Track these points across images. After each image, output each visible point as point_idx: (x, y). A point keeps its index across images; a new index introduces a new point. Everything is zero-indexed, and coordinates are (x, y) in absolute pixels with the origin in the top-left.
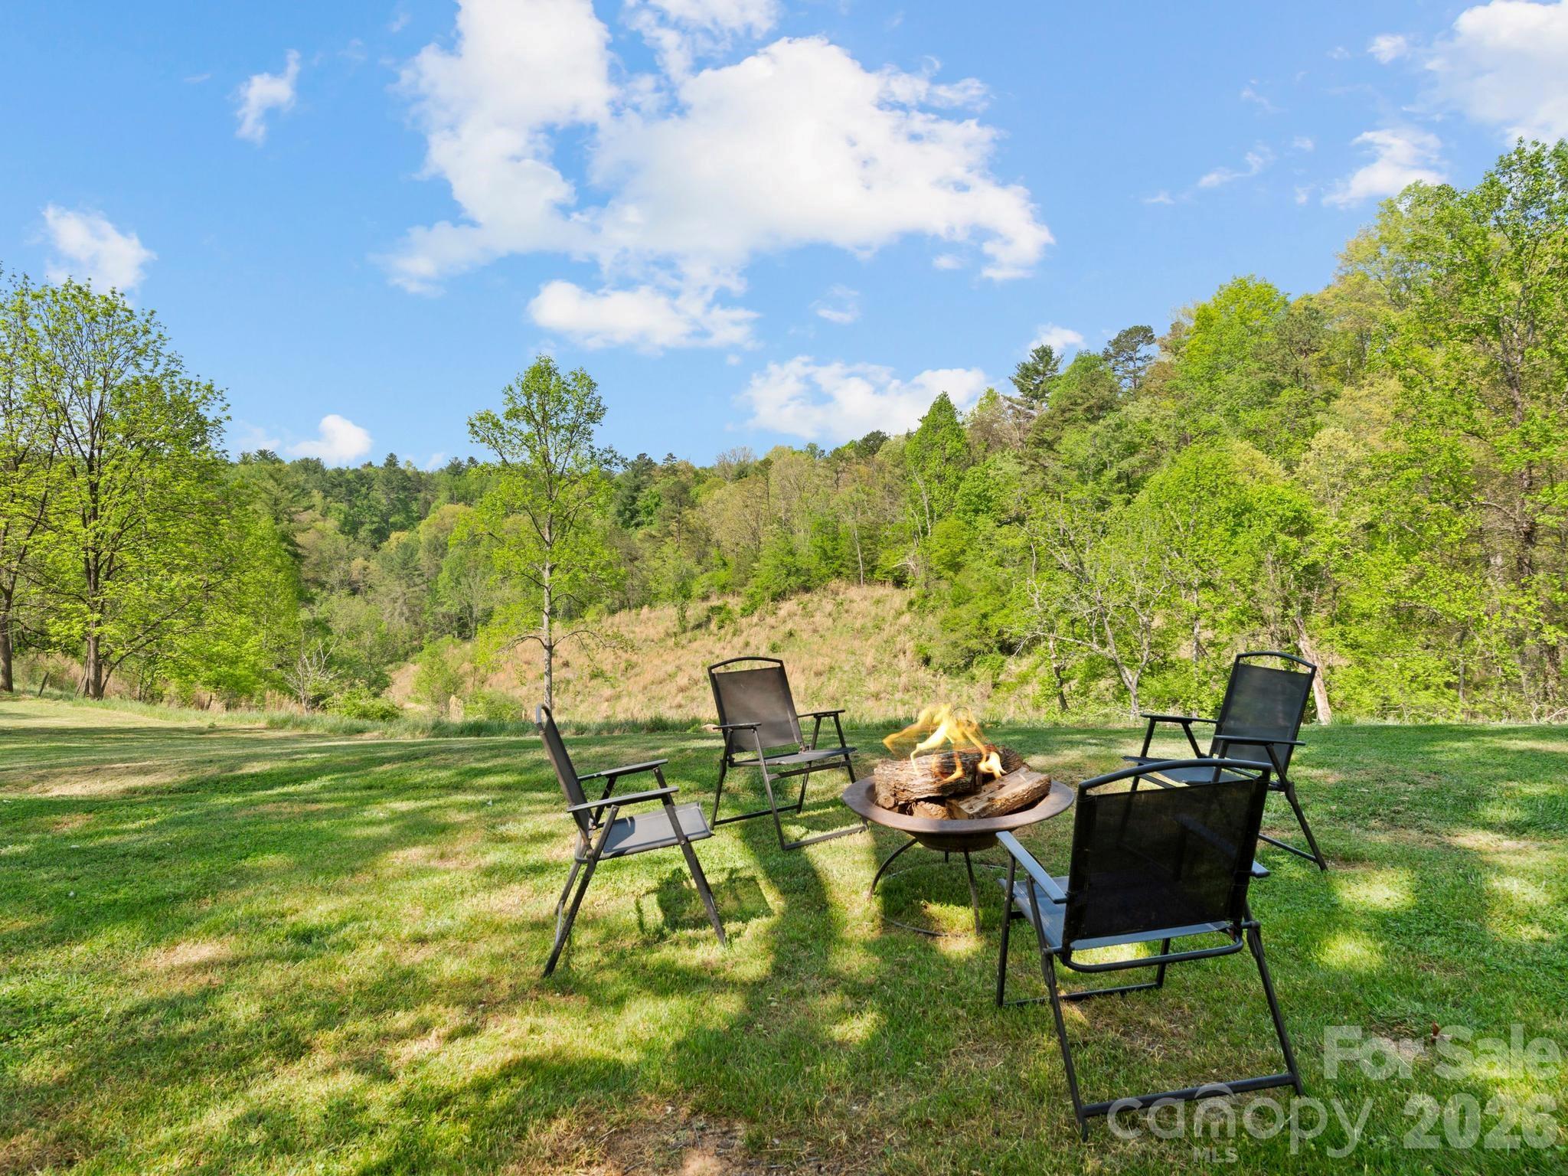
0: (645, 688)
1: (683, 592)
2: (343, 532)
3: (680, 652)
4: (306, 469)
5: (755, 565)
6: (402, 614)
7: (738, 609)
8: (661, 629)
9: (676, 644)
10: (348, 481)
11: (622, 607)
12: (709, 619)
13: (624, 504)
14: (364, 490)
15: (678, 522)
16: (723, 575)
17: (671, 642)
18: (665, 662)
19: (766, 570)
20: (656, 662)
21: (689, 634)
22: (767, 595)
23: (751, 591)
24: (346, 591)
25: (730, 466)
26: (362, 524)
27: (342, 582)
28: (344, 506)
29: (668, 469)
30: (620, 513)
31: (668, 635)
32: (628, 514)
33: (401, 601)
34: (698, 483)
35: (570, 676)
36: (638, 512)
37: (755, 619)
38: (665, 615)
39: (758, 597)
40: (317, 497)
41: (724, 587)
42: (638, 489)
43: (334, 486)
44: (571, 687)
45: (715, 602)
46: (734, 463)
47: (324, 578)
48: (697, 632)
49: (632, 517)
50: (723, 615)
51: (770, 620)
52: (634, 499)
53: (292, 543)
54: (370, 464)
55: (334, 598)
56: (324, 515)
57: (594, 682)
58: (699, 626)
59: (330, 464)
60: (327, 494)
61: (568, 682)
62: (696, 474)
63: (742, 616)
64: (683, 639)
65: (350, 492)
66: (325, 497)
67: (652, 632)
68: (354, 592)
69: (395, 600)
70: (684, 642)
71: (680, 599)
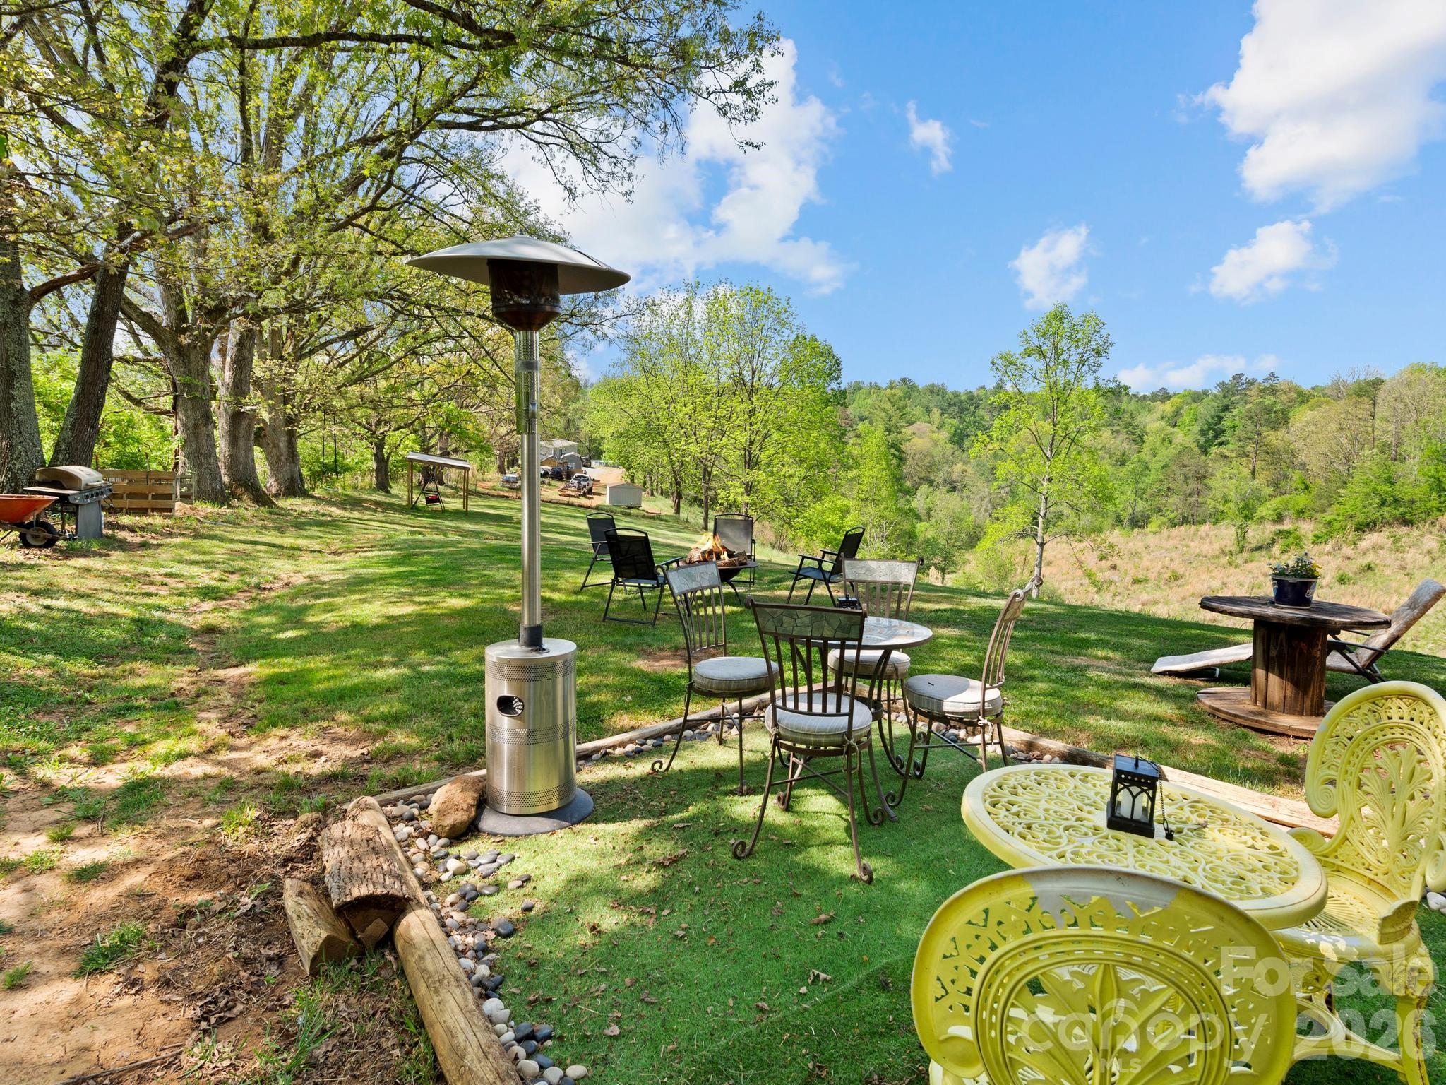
0: (1184, 599)
1: (1247, 513)
2: (952, 442)
3: (1232, 570)
4: (931, 392)
5: (1342, 491)
6: (986, 510)
7: (1310, 536)
8: (1217, 546)
9: (1230, 563)
10: (961, 401)
11: (1185, 520)
12: (1274, 541)
13: (1208, 424)
14: (972, 409)
15: (1257, 443)
16: (1302, 500)
17: (1224, 560)
18: (1213, 578)
19: (1353, 499)
20: (1204, 577)
21: (1246, 555)
22: (1350, 525)
23: (1328, 518)
24: (948, 487)
25: (1346, 386)
26: (968, 436)
27: (945, 481)
28: (955, 422)
29: (1266, 389)
30: (1203, 433)
31: (1223, 552)
32: (1211, 433)
33: (987, 500)
34: (1302, 402)
35: (1115, 578)
36: (1223, 431)
37: (1328, 547)
38: (1226, 534)
39: (1336, 526)
40: (936, 414)
41: (1301, 512)
42: (1226, 409)
43: (950, 405)
44: (1112, 587)
45: (1287, 526)
46: (1350, 381)
47: (932, 477)
48: (1256, 553)
49: (1216, 437)
50: (1291, 540)
51: (1347, 550)
52: (1220, 419)
53: (898, 450)
54: (984, 387)
55: (937, 493)
56: (939, 428)
57: (1136, 587)
58: (1259, 548)
59: (951, 388)
60: (943, 412)
61: (1111, 582)
62: (1300, 394)
63: (1314, 543)
64: (1239, 559)
65: (962, 411)
66: (942, 414)
67: (1205, 548)
68: (954, 489)
69: (982, 499)
70: (1239, 561)
71: (1240, 520)
